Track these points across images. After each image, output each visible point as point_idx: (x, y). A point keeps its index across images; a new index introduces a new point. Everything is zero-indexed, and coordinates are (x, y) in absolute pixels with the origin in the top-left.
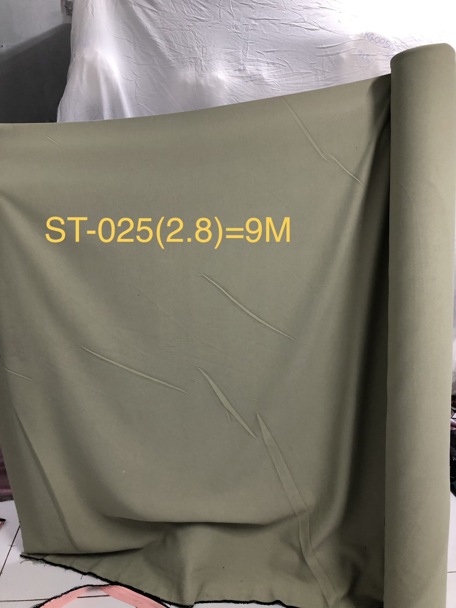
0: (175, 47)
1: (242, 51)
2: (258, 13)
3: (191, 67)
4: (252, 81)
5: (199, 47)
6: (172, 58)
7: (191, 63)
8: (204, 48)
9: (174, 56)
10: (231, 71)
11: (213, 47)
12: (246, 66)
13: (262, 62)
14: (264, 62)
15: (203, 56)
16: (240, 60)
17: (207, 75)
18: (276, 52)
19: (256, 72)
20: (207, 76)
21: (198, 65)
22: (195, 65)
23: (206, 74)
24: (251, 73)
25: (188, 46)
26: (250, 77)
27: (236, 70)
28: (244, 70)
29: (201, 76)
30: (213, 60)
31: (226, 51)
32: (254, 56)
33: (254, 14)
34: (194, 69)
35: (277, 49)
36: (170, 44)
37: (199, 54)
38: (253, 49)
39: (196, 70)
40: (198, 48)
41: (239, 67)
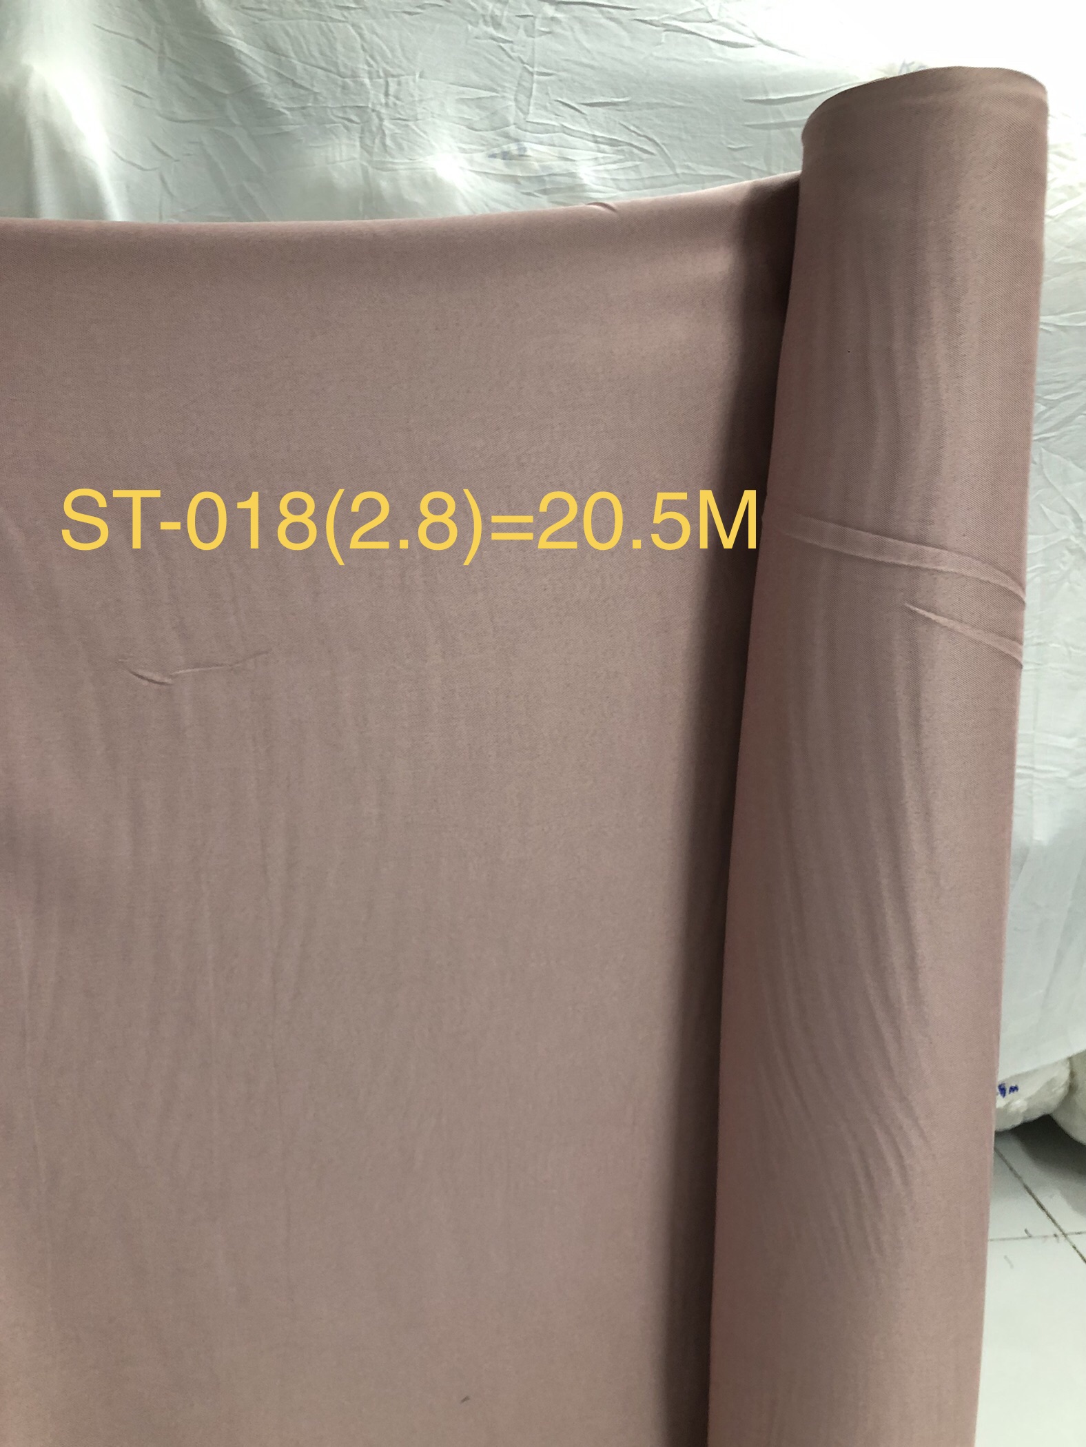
0: (295, 69)
1: (513, 97)
3: (350, 139)
4: (545, 192)
5: (375, 75)
6: (285, 106)
7: (349, 124)
8: (390, 79)
9: (292, 99)
10: (479, 157)
11: (421, 77)
12: (526, 144)
13: (578, 134)
14: (582, 136)
15: (387, 105)
16: (508, 126)
17: (402, 164)
18: (621, 108)
19: (558, 166)
20: (402, 167)
21: (371, 131)
22: (363, 131)
23: (396, 161)
24: (544, 168)
25: (338, 71)
26: (539, 179)
27: (494, 156)
28: (522, 156)
29: (381, 166)
30: (419, 117)
31: (463, 93)
32: (554, 116)
34: (358, 144)
35: (624, 97)
36: (280, 60)
37: (375, 97)
38: (547, 94)
39: (364, 146)
40: (371, 78)
41: (505, 147)
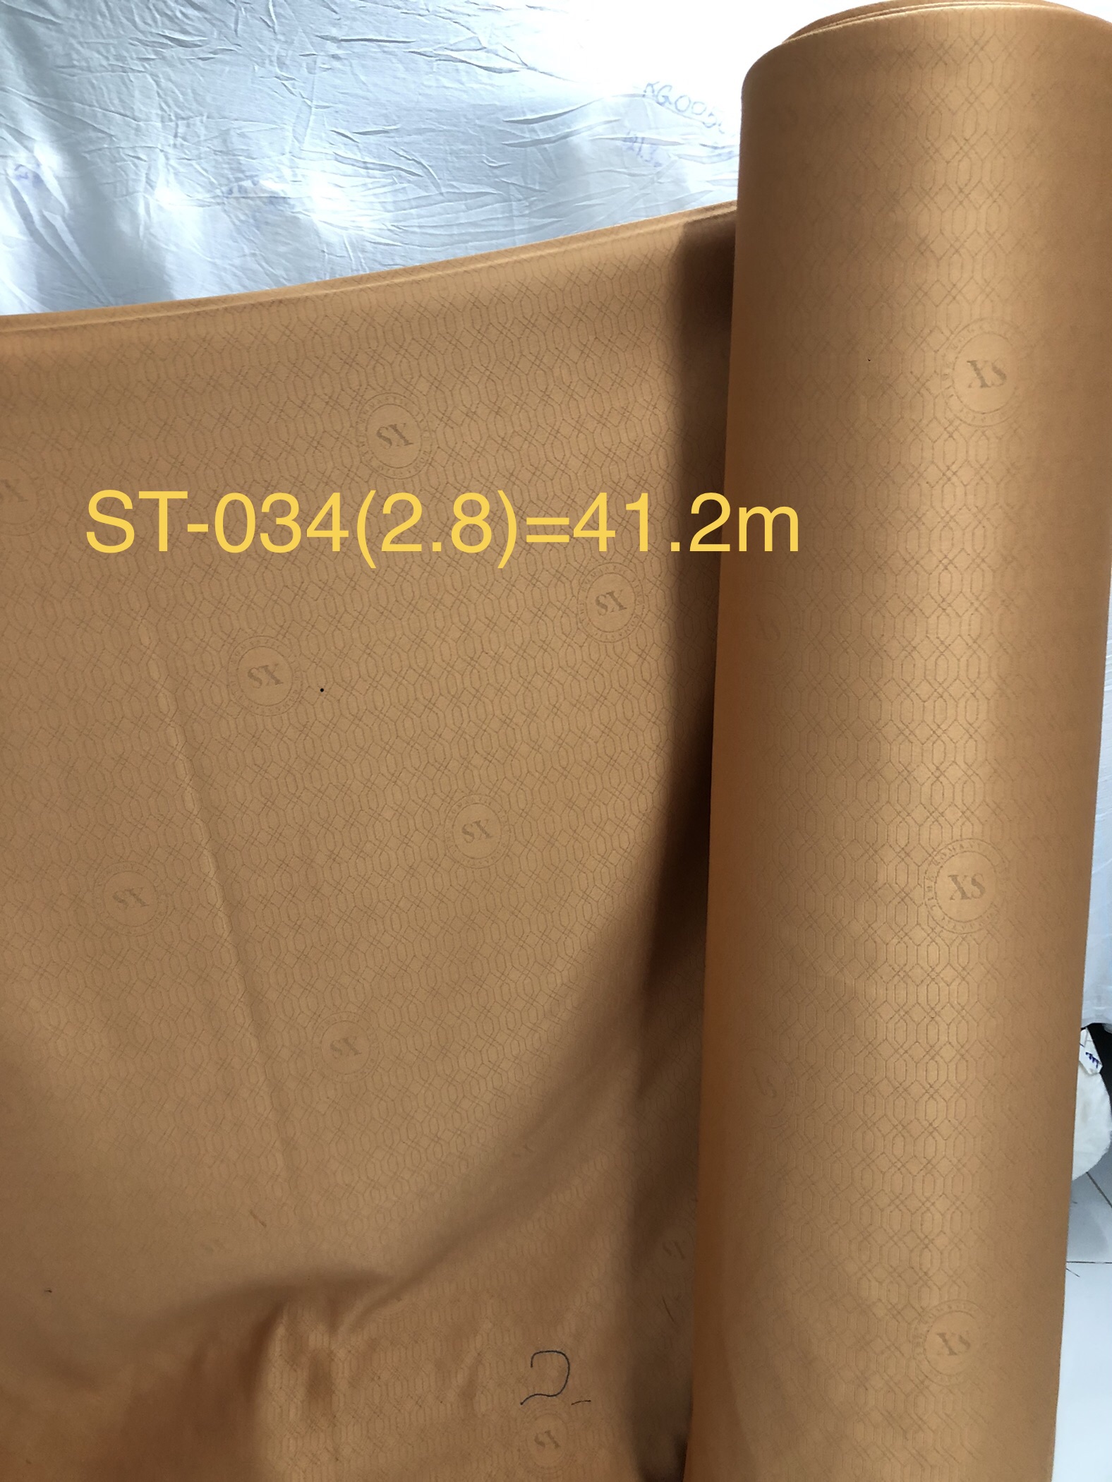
2: (348, 23)
33: (334, 25)
